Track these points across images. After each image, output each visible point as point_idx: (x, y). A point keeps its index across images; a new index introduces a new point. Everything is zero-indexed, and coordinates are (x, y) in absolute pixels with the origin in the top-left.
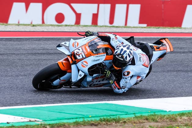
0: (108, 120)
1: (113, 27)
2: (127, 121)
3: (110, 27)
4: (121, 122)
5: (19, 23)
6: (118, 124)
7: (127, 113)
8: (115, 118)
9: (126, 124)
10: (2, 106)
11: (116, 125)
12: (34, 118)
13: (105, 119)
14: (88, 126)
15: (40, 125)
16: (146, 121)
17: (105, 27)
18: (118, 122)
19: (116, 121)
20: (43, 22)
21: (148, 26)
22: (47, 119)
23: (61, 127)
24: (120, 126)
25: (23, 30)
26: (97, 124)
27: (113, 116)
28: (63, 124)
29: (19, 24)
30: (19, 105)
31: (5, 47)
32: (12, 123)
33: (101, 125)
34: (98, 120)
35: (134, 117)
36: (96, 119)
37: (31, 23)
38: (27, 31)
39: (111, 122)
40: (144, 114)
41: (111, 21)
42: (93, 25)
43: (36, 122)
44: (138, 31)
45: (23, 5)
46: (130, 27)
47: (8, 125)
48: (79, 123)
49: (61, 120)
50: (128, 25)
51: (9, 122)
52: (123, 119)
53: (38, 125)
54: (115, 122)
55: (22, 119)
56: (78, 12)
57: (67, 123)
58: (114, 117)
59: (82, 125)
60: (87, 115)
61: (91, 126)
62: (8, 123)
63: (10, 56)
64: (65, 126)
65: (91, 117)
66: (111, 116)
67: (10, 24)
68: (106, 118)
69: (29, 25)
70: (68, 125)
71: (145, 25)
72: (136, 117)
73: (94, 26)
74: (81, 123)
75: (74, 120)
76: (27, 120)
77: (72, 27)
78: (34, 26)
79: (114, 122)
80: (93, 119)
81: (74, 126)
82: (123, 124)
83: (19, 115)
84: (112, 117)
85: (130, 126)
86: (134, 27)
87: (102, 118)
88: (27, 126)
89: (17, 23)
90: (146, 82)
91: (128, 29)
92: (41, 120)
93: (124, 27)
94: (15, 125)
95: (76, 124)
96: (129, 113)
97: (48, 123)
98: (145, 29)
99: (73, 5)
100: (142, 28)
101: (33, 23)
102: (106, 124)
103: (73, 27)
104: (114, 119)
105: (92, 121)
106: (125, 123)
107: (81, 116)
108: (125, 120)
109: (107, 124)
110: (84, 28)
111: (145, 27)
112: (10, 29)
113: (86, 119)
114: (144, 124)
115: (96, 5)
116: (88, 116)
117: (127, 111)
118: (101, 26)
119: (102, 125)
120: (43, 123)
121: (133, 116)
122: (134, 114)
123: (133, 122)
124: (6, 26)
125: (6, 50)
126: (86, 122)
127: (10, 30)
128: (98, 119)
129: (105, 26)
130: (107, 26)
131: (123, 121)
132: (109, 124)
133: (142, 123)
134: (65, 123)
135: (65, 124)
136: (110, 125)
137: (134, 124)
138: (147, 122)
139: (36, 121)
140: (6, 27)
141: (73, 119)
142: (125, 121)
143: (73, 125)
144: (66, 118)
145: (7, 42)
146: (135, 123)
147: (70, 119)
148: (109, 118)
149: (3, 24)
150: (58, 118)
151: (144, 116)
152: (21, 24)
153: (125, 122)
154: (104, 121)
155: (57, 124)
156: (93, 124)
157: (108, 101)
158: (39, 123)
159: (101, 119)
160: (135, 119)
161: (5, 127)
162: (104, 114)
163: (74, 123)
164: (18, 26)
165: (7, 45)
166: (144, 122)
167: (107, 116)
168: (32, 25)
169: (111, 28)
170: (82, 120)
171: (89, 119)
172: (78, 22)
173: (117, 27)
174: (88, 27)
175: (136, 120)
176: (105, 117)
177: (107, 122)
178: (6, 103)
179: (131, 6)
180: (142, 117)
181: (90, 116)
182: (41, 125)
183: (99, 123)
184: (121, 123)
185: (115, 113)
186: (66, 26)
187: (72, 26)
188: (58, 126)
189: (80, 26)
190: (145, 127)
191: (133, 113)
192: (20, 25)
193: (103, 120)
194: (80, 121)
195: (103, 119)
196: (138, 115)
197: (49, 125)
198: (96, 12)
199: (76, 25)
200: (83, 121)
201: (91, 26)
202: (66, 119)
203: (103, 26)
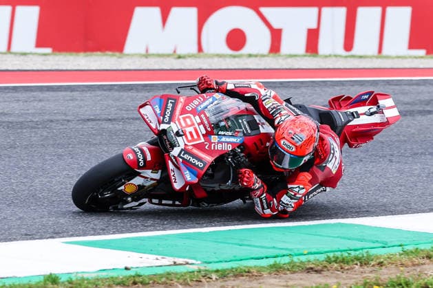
0: (343, 261)
1: (353, 56)
2: (385, 262)
3: (346, 57)
4: (373, 263)
5: (147, 51)
6: (366, 268)
7: (386, 243)
8: (360, 256)
9: (383, 268)
10: (114, 233)
11: (362, 269)
12: (184, 258)
13: (337, 258)
14: (302, 272)
15: (196, 273)
16: (428, 261)
17: (334, 58)
18: (365, 264)
19: (361, 263)
20: (200, 49)
21: (428, 53)
22: (211, 260)
23: (243, 276)
24: (371, 272)
25: (157, 67)
26: (319, 268)
27: (355, 250)
28: (247, 270)
29: (147, 55)
30: (151, 231)
31: (118, 104)
32: (137, 269)
33: (328, 270)
34: (323, 259)
35: (402, 252)
36: (318, 258)
37: (175, 52)
38: (166, 68)
39: (351, 263)
40: (422, 247)
41: (349, 44)
42: (309, 54)
43: (187, 266)
44: (407, 66)
45: (155, 12)
46: (387, 57)
47: (128, 273)
48: (281, 268)
49: (241, 260)
50: (385, 52)
51: (129, 266)
52: (378, 258)
53: (193, 272)
54: (359, 264)
55: (157, 259)
56: (276, 26)
57: (255, 267)
58: (357, 253)
59: (288, 272)
60: (298, 250)
61: (308, 272)
62: (126, 269)
63: (129, 123)
64: (250, 274)
65: (308, 254)
66: (351, 250)
67: (128, 55)
68: (339, 256)
69: (169, 56)
70: (258, 271)
71: (422, 52)
72: (405, 253)
73: (309, 56)
74: (286, 267)
75: (271, 261)
76: (168, 261)
77: (263, 59)
78: (179, 57)
79: (357, 264)
80: (312, 258)
81: (270, 273)
82: (377, 267)
83: (151, 252)
84: (353, 253)
85: (391, 272)
86: (398, 57)
87: (331, 255)
88: (169, 274)
89: (143, 52)
90: (426, 177)
91: (385, 60)
92: (199, 262)
93: (377, 57)
94: (142, 273)
95: (274, 269)
96: (389, 245)
97: (215, 269)
98: (422, 60)
99: (264, 10)
100: (416, 57)
101: (179, 52)
102: (339, 268)
103: (266, 58)
104: (357, 259)
105: (309, 261)
106: (382, 266)
107: (285, 252)
108: (382, 260)
109: (342, 268)
110: (289, 60)
111: (422, 57)
112: (129, 65)
113: (295, 259)
114: (424, 267)
115: (315, 10)
116: (301, 252)
117: (385, 240)
118: (326, 57)
119: (331, 271)
120: (202, 268)
121: (399, 250)
122: (400, 246)
123: (399, 263)
124: (119, 58)
125: (121, 110)
126: (298, 264)
127: (128, 67)
128: (322, 257)
129: (336, 56)
130: (340, 56)
131: (378, 261)
132: (346, 268)
133: (418, 265)
134: (251, 267)
135: (252, 270)
136: (349, 272)
137: (402, 268)
138: (429, 264)
139: (187, 263)
140: (120, 60)
141: (267, 258)
142: (382, 262)
143: (269, 271)
144: (253, 256)
145: (122, 94)
146: (402, 265)
147: (263, 258)
148: (345, 254)
149: (115, 55)
150: (235, 256)
151: (422, 250)
152: (153, 55)
153: (381, 264)
154: (335, 261)
155: (234, 270)
156: (312, 268)
157: (343, 218)
158: (194, 268)
159: (328, 257)
160: (402, 256)
161: (121, 277)
162: (335, 247)
163: (271, 267)
164: (147, 57)
165: (124, 100)
166: (424, 264)
167: (341, 251)
168: (176, 56)
169: (349, 59)
170: (286, 260)
171: (303, 258)
172: (275, 47)
173: (361, 57)
174: (298, 58)
175: (405, 259)
176: (338, 254)
177: (342, 264)
178: (122, 225)
179: (390, 10)
180: (419, 253)
181: (306, 253)
182: (199, 271)
183: (326, 267)
184: (373, 266)
185: (359, 245)
186: (250, 56)
187: (263, 56)
188: (236, 273)
189: (279, 56)
190: (426, 274)
191: (399, 243)
192: (150, 55)
193: (333, 259)
194: (283, 262)
195: (334, 257)
196: (410, 248)
197: (217, 271)
198: (314, 26)
199: (271, 55)
200: (289, 263)
201: (305, 56)
202: (252, 258)
203: (330, 56)
